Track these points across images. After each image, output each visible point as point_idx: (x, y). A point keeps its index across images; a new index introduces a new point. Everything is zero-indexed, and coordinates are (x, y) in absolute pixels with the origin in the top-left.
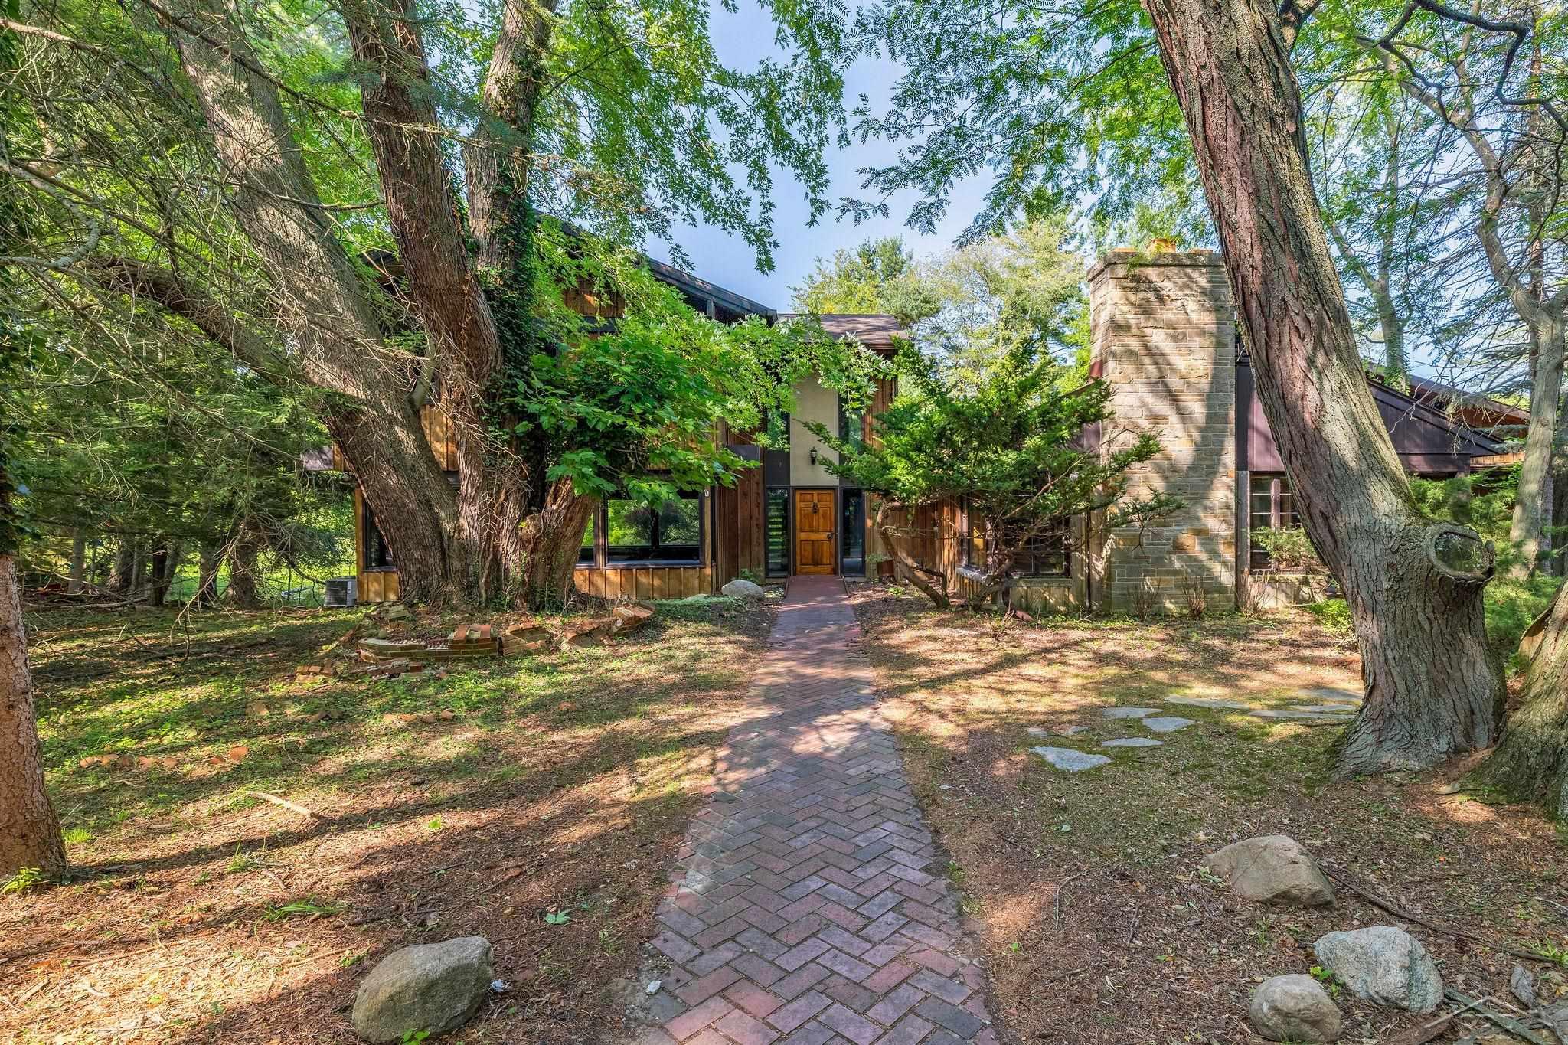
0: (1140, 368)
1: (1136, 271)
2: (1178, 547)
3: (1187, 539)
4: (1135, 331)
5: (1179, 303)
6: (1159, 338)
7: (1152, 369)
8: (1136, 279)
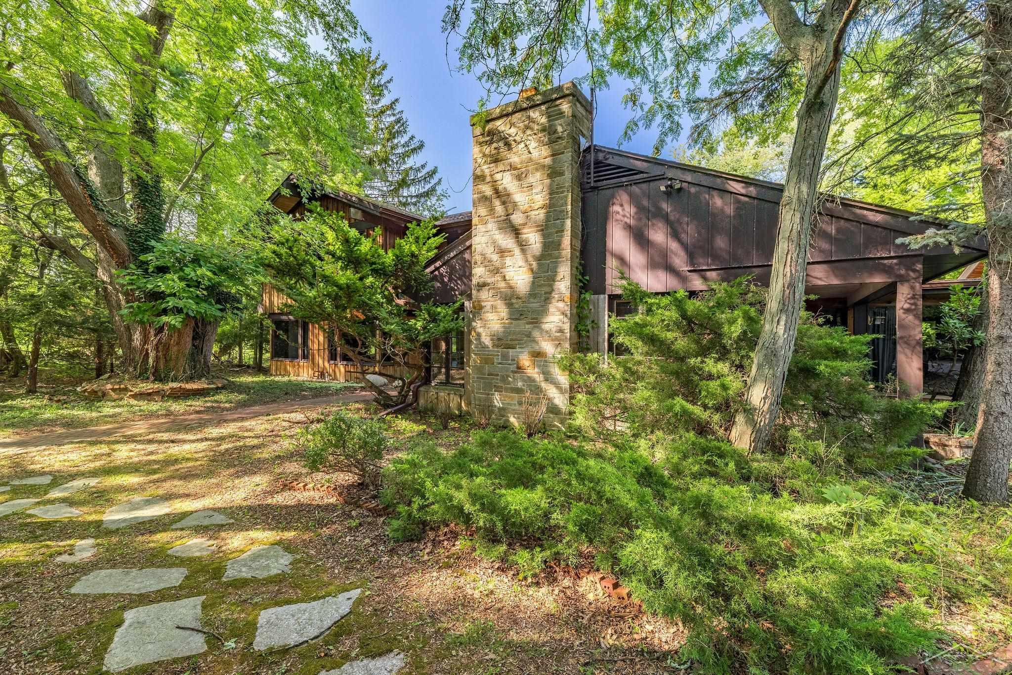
0: (492, 210)
1: (490, 126)
2: (519, 369)
3: (525, 360)
4: (488, 179)
5: (522, 145)
6: (507, 181)
7: (499, 209)
8: (491, 133)
